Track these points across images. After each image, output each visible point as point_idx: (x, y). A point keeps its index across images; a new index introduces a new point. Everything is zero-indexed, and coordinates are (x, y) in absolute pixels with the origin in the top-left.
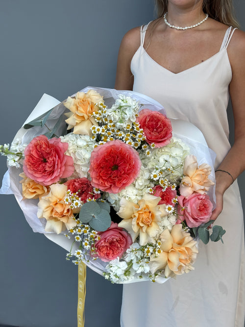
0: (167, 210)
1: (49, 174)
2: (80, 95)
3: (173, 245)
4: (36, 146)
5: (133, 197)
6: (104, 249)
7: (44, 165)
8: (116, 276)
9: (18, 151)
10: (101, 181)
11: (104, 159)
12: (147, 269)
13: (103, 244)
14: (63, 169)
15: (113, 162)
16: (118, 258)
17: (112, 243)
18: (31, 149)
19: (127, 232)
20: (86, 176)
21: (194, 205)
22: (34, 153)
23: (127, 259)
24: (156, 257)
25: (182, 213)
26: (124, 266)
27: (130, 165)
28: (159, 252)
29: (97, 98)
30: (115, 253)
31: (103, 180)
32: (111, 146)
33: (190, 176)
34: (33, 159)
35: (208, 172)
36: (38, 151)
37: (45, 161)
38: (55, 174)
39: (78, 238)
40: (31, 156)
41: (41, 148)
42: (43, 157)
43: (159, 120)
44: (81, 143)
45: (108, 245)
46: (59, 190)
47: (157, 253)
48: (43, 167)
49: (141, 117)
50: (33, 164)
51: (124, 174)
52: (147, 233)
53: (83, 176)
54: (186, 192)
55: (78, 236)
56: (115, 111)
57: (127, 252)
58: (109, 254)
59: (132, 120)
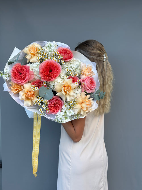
0: (75, 84)
1: (24, 79)
2: (30, 46)
3: (82, 100)
4: (15, 68)
5: (61, 82)
6: (52, 108)
7: (20, 75)
8: (60, 118)
9: (7, 73)
10: (45, 77)
11: (45, 67)
12: (73, 113)
13: (51, 105)
14: (29, 76)
15: (49, 68)
16: (59, 111)
17: (55, 105)
18: (13, 69)
19: (60, 98)
20: (39, 79)
21: (88, 82)
22: (15, 71)
23: (64, 111)
24: (75, 106)
25: (83, 86)
26: (62, 113)
27: (57, 68)
28: (77, 104)
29: (37, 45)
30: (57, 110)
31: (46, 76)
32: (47, 62)
33: (84, 71)
34: (15, 74)
35: (91, 68)
36: (17, 70)
37: (21, 74)
38: (26, 78)
39: (39, 104)
40: (14, 72)
41: (18, 68)
42: (20, 72)
43: (67, 51)
44: (34, 65)
45: (53, 106)
46: (28, 86)
47: (76, 104)
48: (20, 76)
49: (59, 50)
50: (15, 76)
51: (55, 72)
52: (69, 95)
53: (37, 79)
54: (83, 77)
55: (39, 103)
56: (46, 48)
57: (63, 107)
58: (55, 110)
59: (55, 51)
